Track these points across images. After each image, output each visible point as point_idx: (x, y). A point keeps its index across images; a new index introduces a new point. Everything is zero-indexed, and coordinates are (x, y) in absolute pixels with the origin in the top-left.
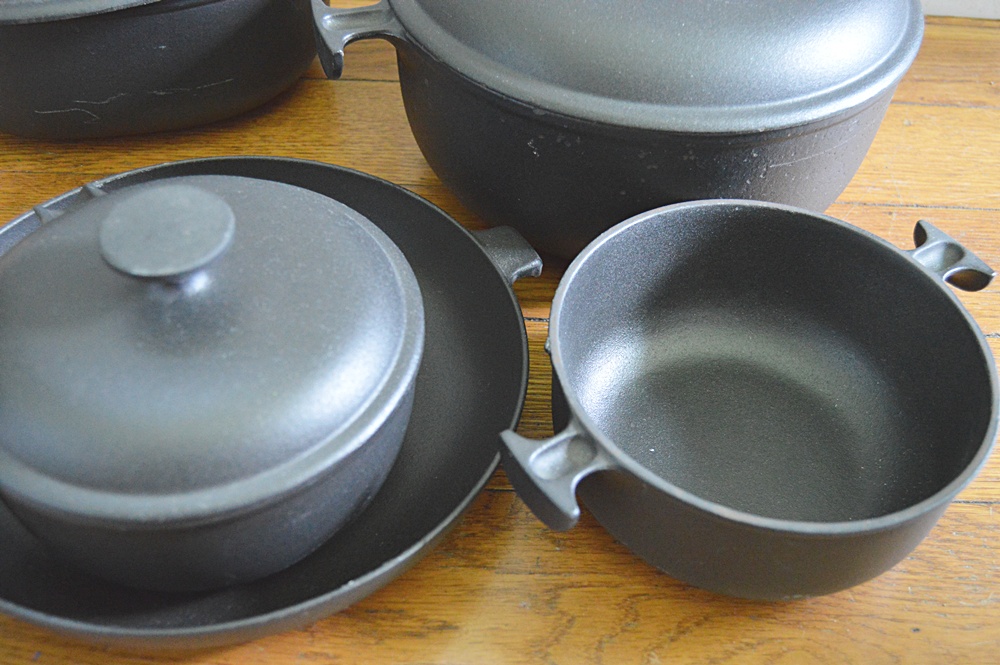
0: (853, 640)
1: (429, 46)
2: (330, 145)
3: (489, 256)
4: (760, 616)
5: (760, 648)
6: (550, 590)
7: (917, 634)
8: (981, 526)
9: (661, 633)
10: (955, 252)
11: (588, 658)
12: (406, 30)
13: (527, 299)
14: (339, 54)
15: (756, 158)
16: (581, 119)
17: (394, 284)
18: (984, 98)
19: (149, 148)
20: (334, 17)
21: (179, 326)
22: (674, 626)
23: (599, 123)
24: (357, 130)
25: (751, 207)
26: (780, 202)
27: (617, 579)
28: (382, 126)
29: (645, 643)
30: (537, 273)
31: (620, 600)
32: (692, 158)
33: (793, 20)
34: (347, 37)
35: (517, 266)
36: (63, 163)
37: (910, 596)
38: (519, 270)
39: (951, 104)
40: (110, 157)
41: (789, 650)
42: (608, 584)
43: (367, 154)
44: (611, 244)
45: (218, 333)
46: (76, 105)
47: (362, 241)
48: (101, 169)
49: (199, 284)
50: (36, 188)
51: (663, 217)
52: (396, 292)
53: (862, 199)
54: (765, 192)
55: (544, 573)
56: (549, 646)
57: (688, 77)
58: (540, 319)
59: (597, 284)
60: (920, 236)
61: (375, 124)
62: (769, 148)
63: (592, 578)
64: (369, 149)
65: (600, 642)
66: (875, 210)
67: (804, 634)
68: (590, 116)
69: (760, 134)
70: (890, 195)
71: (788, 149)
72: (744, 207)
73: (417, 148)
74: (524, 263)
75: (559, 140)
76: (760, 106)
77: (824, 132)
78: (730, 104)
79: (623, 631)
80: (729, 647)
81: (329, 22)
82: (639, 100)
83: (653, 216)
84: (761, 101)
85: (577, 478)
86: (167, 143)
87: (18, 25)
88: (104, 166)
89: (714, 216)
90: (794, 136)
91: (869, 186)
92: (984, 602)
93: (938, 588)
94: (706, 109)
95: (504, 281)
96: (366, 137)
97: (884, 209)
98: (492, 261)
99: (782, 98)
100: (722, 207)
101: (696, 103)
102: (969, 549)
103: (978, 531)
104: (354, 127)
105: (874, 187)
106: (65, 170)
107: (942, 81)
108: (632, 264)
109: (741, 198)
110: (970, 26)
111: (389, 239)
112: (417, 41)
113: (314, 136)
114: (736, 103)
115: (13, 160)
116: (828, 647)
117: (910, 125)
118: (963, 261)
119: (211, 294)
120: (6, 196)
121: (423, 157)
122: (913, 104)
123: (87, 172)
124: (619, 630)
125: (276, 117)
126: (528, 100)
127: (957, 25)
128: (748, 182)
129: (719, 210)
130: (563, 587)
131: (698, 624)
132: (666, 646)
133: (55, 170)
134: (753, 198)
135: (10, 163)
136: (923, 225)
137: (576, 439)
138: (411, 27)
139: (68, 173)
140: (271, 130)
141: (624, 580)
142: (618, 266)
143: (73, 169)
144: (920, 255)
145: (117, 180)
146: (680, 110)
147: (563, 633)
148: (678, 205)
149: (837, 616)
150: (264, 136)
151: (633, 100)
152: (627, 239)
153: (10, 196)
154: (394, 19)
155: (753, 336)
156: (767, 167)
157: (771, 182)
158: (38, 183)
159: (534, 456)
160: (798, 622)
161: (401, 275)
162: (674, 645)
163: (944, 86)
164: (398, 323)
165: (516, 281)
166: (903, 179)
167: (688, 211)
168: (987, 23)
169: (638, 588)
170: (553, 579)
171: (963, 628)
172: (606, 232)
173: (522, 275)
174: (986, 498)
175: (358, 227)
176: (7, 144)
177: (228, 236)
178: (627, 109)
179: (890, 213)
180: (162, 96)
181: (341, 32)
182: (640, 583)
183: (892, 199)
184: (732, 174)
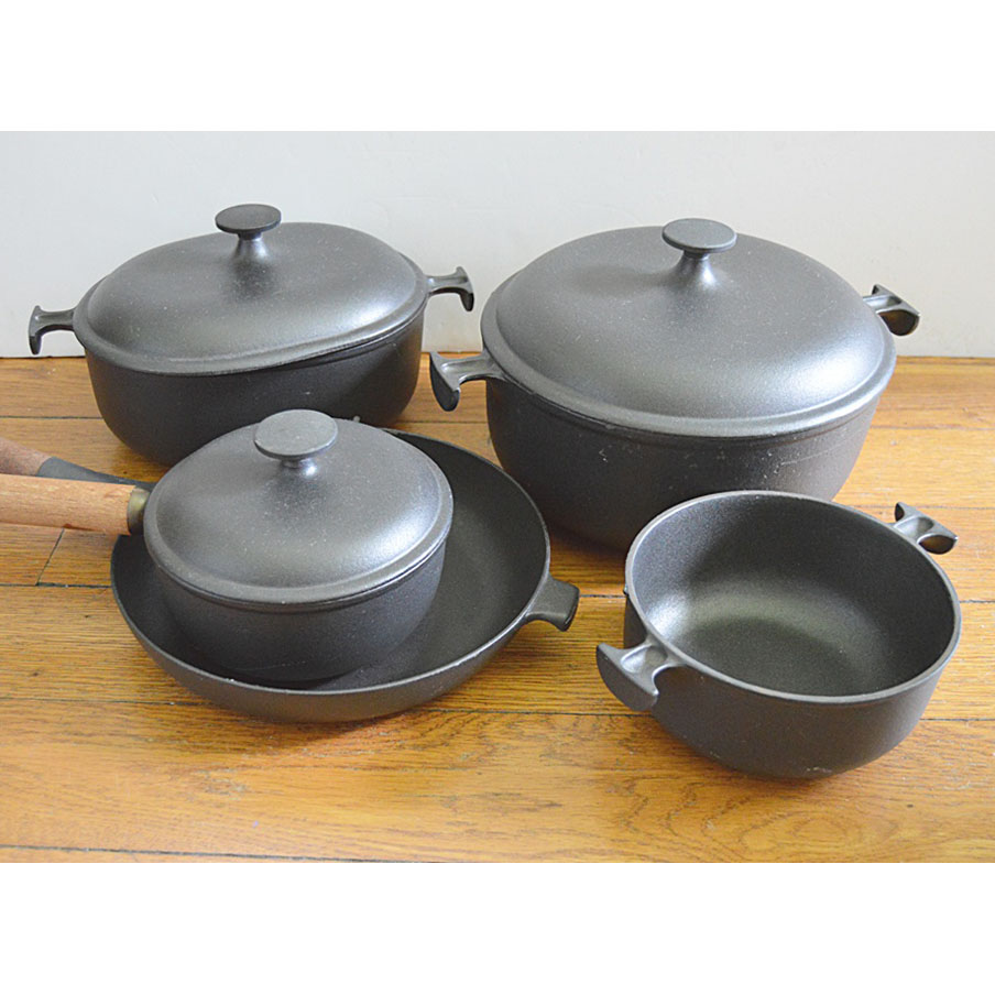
0: (861, 812)
1: (525, 383)
4: (789, 797)
5: (791, 818)
6: (627, 781)
7: (911, 809)
8: (960, 736)
9: (714, 808)
10: (927, 523)
11: (661, 825)
14: (457, 391)
15: (770, 457)
18: (957, 422)
20: (449, 365)
22: (724, 804)
25: (768, 496)
26: (790, 492)
27: (677, 772)
29: (702, 815)
31: (682, 787)
32: (723, 458)
34: (463, 378)
37: (904, 783)
39: (931, 427)
41: (812, 819)
42: (670, 776)
44: (664, 524)
54: (778, 485)
55: (622, 769)
56: (630, 817)
57: (719, 397)
60: (899, 513)
62: (780, 449)
63: (661, 772)
65: (669, 814)
67: (824, 808)
69: (774, 437)
70: (880, 499)
71: (794, 449)
72: (763, 496)
75: (624, 448)
76: (773, 417)
78: (751, 415)
79: (686, 807)
80: (766, 817)
81: (446, 369)
84: (773, 414)
85: (656, 671)
89: (740, 503)
90: (800, 439)
92: (963, 787)
93: (926, 778)
94: (733, 420)
100: (745, 496)
101: (725, 416)
102: (949, 752)
103: (957, 740)
107: (922, 409)
108: (679, 542)
109: (759, 488)
110: (946, 363)
112: (515, 380)
114: (755, 415)
116: (842, 817)
117: (895, 444)
118: (933, 529)
122: (898, 428)
124: (682, 806)
126: (602, 418)
127: (935, 363)
128: (765, 476)
129: (743, 498)
130: (638, 778)
131: (742, 803)
132: (719, 817)
134: (770, 489)
136: (902, 506)
137: (651, 648)
138: (509, 371)
141: (683, 773)
142: (669, 542)
144: (900, 526)
146: (714, 421)
147: (640, 809)
148: (712, 494)
149: (848, 797)
151: (679, 416)
152: (676, 520)
154: (494, 364)
156: (779, 465)
157: (783, 476)
159: (624, 658)
160: (819, 801)
162: (724, 816)
163: (924, 412)
166: (891, 487)
167: (720, 500)
168: (961, 361)
169: (694, 779)
170: (630, 773)
171: (946, 805)
174: (963, 717)
178: (675, 422)
181: (457, 376)
182: (697, 775)
183: (883, 502)
184: (753, 470)
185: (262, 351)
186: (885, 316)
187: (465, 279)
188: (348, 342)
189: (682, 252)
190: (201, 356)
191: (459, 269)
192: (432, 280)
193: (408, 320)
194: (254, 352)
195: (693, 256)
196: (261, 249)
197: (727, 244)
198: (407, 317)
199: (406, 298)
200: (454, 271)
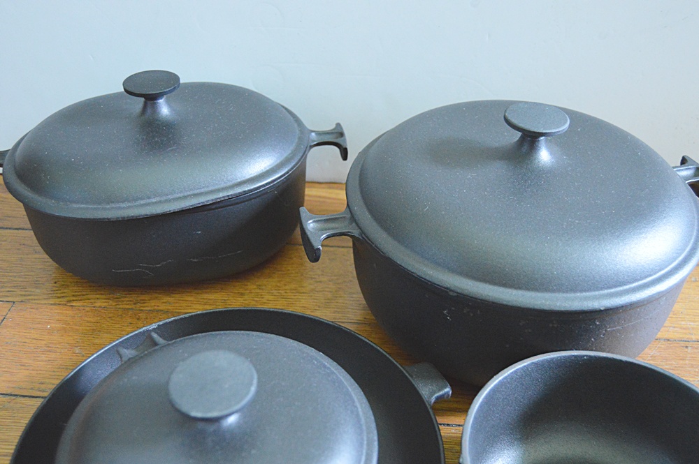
1: (379, 245)
2: (303, 293)
3: (416, 386)
12: (362, 232)
13: (438, 410)
14: (319, 249)
15: (598, 325)
16: (481, 300)
17: (358, 415)
19: (183, 293)
20: (314, 221)
21: (217, 447)
23: (493, 303)
24: (320, 282)
25: (595, 357)
28: (338, 279)
30: (447, 397)
32: (555, 326)
33: (621, 233)
34: (324, 236)
35: (435, 393)
36: (127, 302)
38: (436, 395)
40: (156, 298)
43: (329, 299)
44: (501, 383)
45: (243, 454)
46: (140, 267)
47: (337, 384)
48: (151, 307)
49: (232, 419)
50: (108, 319)
51: (536, 364)
52: (359, 421)
53: (666, 336)
54: (604, 345)
57: (552, 273)
58: (448, 425)
59: (491, 410)
61: (333, 278)
62: (607, 319)
64: (330, 296)
66: (676, 345)
68: (487, 298)
69: (601, 310)
70: (685, 333)
71: (619, 319)
72: (590, 357)
73: (361, 295)
74: (439, 390)
75: (465, 312)
76: (601, 292)
77: (644, 307)
78: (581, 291)
81: (312, 225)
82: (519, 288)
83: (529, 362)
84: (601, 289)
86: (195, 289)
87: (110, 222)
88: (153, 304)
89: (570, 362)
91: (670, 326)
94: (565, 295)
95: (427, 404)
96: (328, 287)
97: (683, 344)
98: (418, 389)
99: (615, 286)
100: (575, 356)
101: (559, 291)
104: (318, 280)
105: (674, 327)
106: (128, 307)
108: (514, 394)
109: (587, 350)
111: (352, 380)
112: (368, 239)
113: (293, 286)
114: (585, 291)
115: (95, 299)
119: (239, 425)
120: (89, 324)
121: (365, 302)
123: (142, 308)
125: (267, 271)
126: (445, 286)
128: (593, 340)
129: (573, 358)
133: (121, 306)
134: (596, 351)
135: (92, 301)
138: (364, 229)
139: (129, 309)
140: (263, 281)
142: (505, 396)
143: (133, 306)
145: (167, 323)
146: (547, 295)
148: (545, 355)
150: (260, 285)
151: (516, 288)
152: (512, 379)
153: (92, 324)
154: (354, 224)
155: (596, 442)
156: (606, 331)
157: (608, 339)
158: (110, 315)
161: (361, 406)
164: (361, 445)
165: (434, 403)
166: (694, 322)
167: (552, 359)
172: (497, 375)
173: (438, 399)
175: (333, 373)
176: (90, 286)
177: (253, 389)
178: (511, 294)
179: (687, 347)
180: (195, 262)
181: (319, 233)
183: (687, 336)
184: (582, 335)
185: (154, 200)
186: (692, 185)
187: (342, 134)
188: (231, 192)
189: (520, 134)
190: (100, 204)
191: (338, 125)
192: (313, 134)
193: (287, 172)
194: (148, 201)
195: (530, 139)
196: (164, 109)
197: (560, 129)
198: (286, 170)
199: (286, 154)
200: (333, 126)
